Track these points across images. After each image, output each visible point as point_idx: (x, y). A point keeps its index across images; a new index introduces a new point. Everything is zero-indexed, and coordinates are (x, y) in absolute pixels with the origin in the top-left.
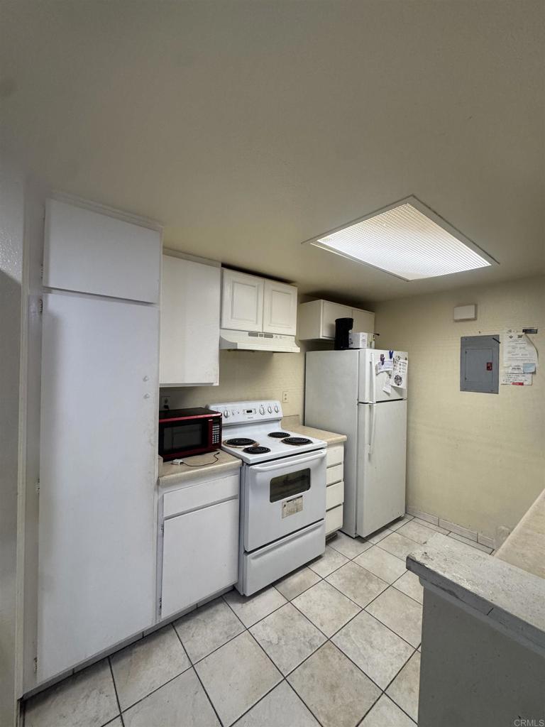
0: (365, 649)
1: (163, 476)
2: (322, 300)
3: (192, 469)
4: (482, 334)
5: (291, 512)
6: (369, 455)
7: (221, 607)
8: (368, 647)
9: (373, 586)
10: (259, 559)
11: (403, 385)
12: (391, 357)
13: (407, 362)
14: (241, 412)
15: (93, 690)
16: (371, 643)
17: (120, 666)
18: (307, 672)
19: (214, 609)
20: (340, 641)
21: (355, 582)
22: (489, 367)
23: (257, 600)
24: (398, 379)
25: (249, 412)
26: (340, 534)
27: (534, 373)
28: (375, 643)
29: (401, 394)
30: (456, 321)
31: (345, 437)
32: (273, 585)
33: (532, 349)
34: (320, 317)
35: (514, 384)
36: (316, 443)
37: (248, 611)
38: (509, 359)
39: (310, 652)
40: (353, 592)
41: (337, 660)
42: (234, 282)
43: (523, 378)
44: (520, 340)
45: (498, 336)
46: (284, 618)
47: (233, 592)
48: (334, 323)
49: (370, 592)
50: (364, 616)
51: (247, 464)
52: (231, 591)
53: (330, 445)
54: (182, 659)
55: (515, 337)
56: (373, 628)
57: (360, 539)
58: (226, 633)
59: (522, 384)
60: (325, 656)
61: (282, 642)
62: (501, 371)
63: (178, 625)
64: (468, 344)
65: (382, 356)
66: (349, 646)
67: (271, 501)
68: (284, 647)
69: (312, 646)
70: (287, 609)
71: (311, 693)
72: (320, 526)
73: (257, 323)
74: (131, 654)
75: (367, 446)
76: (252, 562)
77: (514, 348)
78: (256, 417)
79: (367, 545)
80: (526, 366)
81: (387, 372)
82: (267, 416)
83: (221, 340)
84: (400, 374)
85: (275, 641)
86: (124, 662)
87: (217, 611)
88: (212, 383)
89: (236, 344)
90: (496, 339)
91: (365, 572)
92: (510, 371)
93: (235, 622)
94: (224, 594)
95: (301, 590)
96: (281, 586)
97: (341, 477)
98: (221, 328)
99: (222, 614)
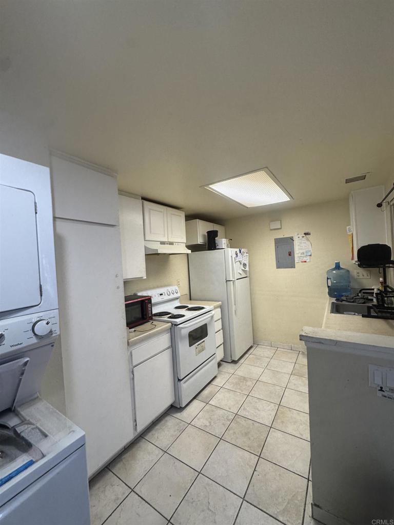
0: (256, 412)
1: (130, 339)
2: (198, 220)
3: (144, 333)
4: (285, 237)
5: (200, 352)
6: (235, 311)
7: (168, 418)
8: (257, 411)
9: (249, 383)
10: (187, 383)
11: (247, 269)
12: (240, 252)
13: (248, 255)
14: (157, 295)
15: (106, 486)
16: (258, 409)
17: (117, 469)
18: (231, 432)
19: (164, 420)
20: (241, 413)
21: (239, 384)
22: (290, 255)
23: (189, 409)
24: (245, 265)
25: (161, 294)
26: (221, 362)
27: (311, 255)
28: (259, 408)
29: (246, 274)
30: (271, 230)
31: (220, 302)
32: (194, 398)
33: (309, 243)
34: (197, 230)
35: (302, 262)
36: (207, 308)
37: (186, 415)
38: (299, 249)
39: (229, 423)
40: (240, 389)
41: (244, 421)
42: (150, 209)
43: (306, 259)
44: (303, 239)
45: (293, 237)
46: (208, 412)
47: (172, 409)
48: (206, 234)
49: (249, 386)
50: (249, 398)
51: (175, 325)
52: (171, 408)
53: (215, 308)
54: (157, 451)
55: (301, 237)
56: (256, 402)
57: (234, 362)
58: (178, 430)
59: (305, 262)
60: (237, 422)
61: (212, 424)
62: (296, 256)
63: (145, 435)
64: (279, 242)
65: (236, 252)
66: (247, 413)
67: (190, 346)
68: (214, 425)
69: (229, 420)
70: (208, 407)
71: (237, 440)
72: (214, 358)
73: (165, 236)
74: (122, 460)
75: (234, 307)
76: (184, 385)
77: (301, 243)
78: (166, 297)
79: (238, 364)
80: (307, 252)
81: (239, 261)
82: (172, 296)
83: (146, 247)
84: (245, 262)
85: (208, 424)
86: (119, 465)
87: (166, 421)
88: (142, 277)
89: (157, 250)
90: (292, 239)
91: (242, 378)
92: (300, 255)
93: (180, 423)
94: (167, 411)
95: (212, 396)
96: (200, 397)
97: (220, 327)
98: (145, 240)
99: (171, 422)
